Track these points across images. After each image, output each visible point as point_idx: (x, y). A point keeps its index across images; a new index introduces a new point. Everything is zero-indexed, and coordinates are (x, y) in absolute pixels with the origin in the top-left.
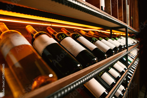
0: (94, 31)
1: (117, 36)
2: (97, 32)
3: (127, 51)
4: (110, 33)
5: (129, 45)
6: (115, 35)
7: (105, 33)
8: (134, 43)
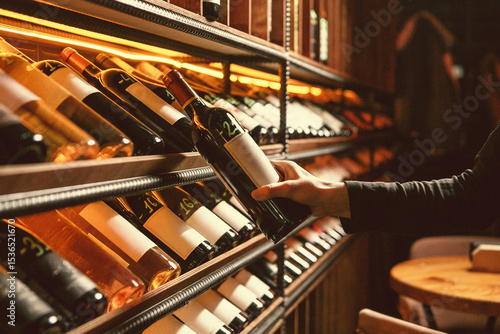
0: (157, 65)
1: (250, 93)
2: (171, 67)
3: (284, 150)
4: (220, 75)
5: (291, 131)
6: (245, 88)
7: (201, 77)
8: (326, 127)
